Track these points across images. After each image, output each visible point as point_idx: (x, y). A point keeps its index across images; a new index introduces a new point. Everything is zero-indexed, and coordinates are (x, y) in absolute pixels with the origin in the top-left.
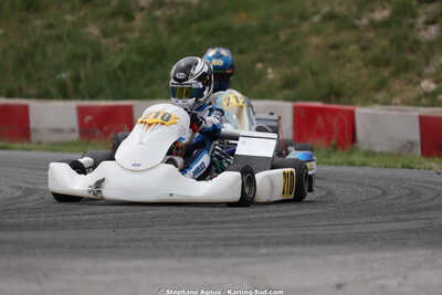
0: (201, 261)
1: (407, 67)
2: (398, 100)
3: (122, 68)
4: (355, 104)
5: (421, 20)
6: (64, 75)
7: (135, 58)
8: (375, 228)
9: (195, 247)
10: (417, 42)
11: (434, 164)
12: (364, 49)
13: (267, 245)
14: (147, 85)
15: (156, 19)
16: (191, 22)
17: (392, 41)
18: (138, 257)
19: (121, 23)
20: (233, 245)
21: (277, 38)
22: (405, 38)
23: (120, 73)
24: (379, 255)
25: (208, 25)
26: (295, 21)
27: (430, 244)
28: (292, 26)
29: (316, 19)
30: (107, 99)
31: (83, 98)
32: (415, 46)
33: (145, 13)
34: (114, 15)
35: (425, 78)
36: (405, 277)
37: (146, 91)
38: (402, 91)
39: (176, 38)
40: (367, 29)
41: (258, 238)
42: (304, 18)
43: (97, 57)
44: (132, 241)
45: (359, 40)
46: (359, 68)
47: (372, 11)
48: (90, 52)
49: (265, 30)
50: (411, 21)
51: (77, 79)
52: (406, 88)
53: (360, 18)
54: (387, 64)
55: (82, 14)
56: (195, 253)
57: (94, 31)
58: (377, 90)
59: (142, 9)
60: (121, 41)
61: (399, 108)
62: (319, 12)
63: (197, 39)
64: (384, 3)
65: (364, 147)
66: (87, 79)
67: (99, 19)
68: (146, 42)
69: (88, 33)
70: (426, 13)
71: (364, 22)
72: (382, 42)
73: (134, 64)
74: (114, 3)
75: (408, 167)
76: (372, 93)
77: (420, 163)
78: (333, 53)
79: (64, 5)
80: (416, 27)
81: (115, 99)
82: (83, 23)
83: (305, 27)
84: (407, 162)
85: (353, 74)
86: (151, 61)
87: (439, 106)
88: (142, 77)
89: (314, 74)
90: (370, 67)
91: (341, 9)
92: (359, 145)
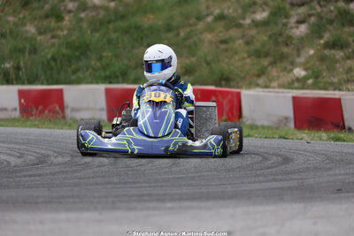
0: (118, 214)
1: (282, 57)
2: (275, 84)
3: (54, 59)
4: (241, 88)
5: (293, 20)
6: (7, 65)
7: (64, 51)
8: (257, 186)
9: (113, 202)
10: (290, 38)
11: (304, 135)
12: (247, 43)
13: (172, 200)
14: (74, 72)
15: (81, 20)
16: (109, 22)
17: (270, 37)
18: (68, 210)
19: (53, 23)
20: (145, 201)
21: (178, 34)
22: (281, 35)
23: (52, 63)
24: (261, 208)
25: (123, 24)
26: (192, 21)
27: (302, 199)
28: (191, 26)
29: (209, 19)
30: (42, 84)
31: (23, 83)
32: (288, 41)
33: (72, 14)
34: (47, 16)
35: (296, 67)
36: (282, 226)
37: (73, 77)
38: (279, 76)
39: (97, 35)
40: (250, 27)
41: (164, 195)
42: (199, 18)
43: (34, 51)
44: (63, 197)
45: (243, 36)
46: (244, 58)
47: (254, 12)
48: (28, 46)
49: (169, 28)
50: (285, 21)
51: (18, 68)
52: (281, 74)
53: (244, 19)
54: (266, 55)
55: (21, 16)
56: (113, 207)
57: (31, 29)
58: (259, 76)
59: (70, 12)
60: (53, 37)
61: (276, 90)
62: (212, 14)
63: (114, 36)
64: (264, 6)
65: (249, 122)
66: (26, 68)
67: (35, 19)
68: (73, 38)
69: (27, 31)
70: (297, 14)
71: (248, 21)
72: (262, 38)
73: (64, 56)
74: (47, 7)
75: (284, 138)
76: (255, 78)
77: (293, 134)
78: (223, 47)
79: (7, 9)
80: (289, 25)
81: (48, 84)
82: (23, 23)
83: (201, 25)
84: (283, 134)
85: (240, 64)
86: (77, 53)
87: (308, 88)
88: (70, 67)
89: (208, 63)
90: (253, 57)
91: (229, 12)
92: (245, 120)
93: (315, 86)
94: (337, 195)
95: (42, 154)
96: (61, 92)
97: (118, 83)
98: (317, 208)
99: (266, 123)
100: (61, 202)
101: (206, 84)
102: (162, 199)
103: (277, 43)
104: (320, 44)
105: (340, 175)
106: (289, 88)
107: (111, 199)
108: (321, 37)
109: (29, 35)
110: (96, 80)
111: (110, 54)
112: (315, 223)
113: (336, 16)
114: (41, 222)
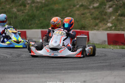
0: (45, 75)
1: (104, 20)
2: (101, 29)
3: (23, 20)
4: (89, 30)
5: (107, 6)
7: (27, 17)
8: (95, 65)
9: (44, 71)
10: (106, 13)
11: (111, 47)
12: (91, 15)
13: (64, 70)
14: (30, 25)
15: (32, 7)
16: (42, 7)
17: (99, 12)
18: (28, 74)
19: (22, 8)
20: (55, 70)
21: (67, 12)
22: (103, 12)
23: (22, 22)
24: (96, 73)
25: (47, 8)
26: (72, 7)
27: (110, 69)
28: (71, 9)
29: (78, 6)
30: (19, 29)
32: (106, 14)
33: (29, 5)
34: (20, 5)
35: (109, 23)
36: (103, 79)
37: (30, 27)
38: (102, 26)
39: (38, 12)
40: (92, 9)
41: (62, 68)
42: (74, 6)
43: (16, 17)
44: (26, 69)
45: (90, 12)
46: (90, 20)
47: (94, 4)
48: (14, 16)
49: (63, 10)
50: (104, 7)
52: (103, 25)
53: (90, 6)
54: (98, 19)
57: (15, 10)
58: (95, 26)
59: (28, 4)
60: (23, 13)
61: (102, 31)
62: (78, 4)
63: (44, 12)
64: (97, 2)
65: (92, 42)
66: (13, 24)
67: (16, 6)
68: (30, 13)
69: (13, 11)
70: (109, 5)
71: (91, 7)
72: (96, 13)
73: (26, 19)
74: (20, 2)
75: (104, 48)
76: (94, 27)
77: (107, 47)
78: (82, 16)
79: (6, 3)
80: (106, 8)
81: (21, 29)
82: (12, 8)
83: (75, 9)
84: (104, 46)
85: (88, 22)
86: (31, 18)
87: (113, 30)
88: (29, 23)
89: (77, 22)
90: (93, 20)
91: (85, 4)
92: (90, 42)
93: (115, 30)
94: (123, 68)
95: (19, 54)
96: (25, 32)
97: (45, 29)
98: (116, 73)
99: (98, 43)
100: (25, 71)
101: (76, 29)
102: (60, 69)
103: (102, 15)
104: (117, 15)
105: (124, 61)
106: (106, 30)
107: (42, 70)
108: (117, 12)
109: (14, 12)
110: (38, 28)
111: (43, 19)
112: (115, 78)
113: (123, 5)
114: (18, 78)
